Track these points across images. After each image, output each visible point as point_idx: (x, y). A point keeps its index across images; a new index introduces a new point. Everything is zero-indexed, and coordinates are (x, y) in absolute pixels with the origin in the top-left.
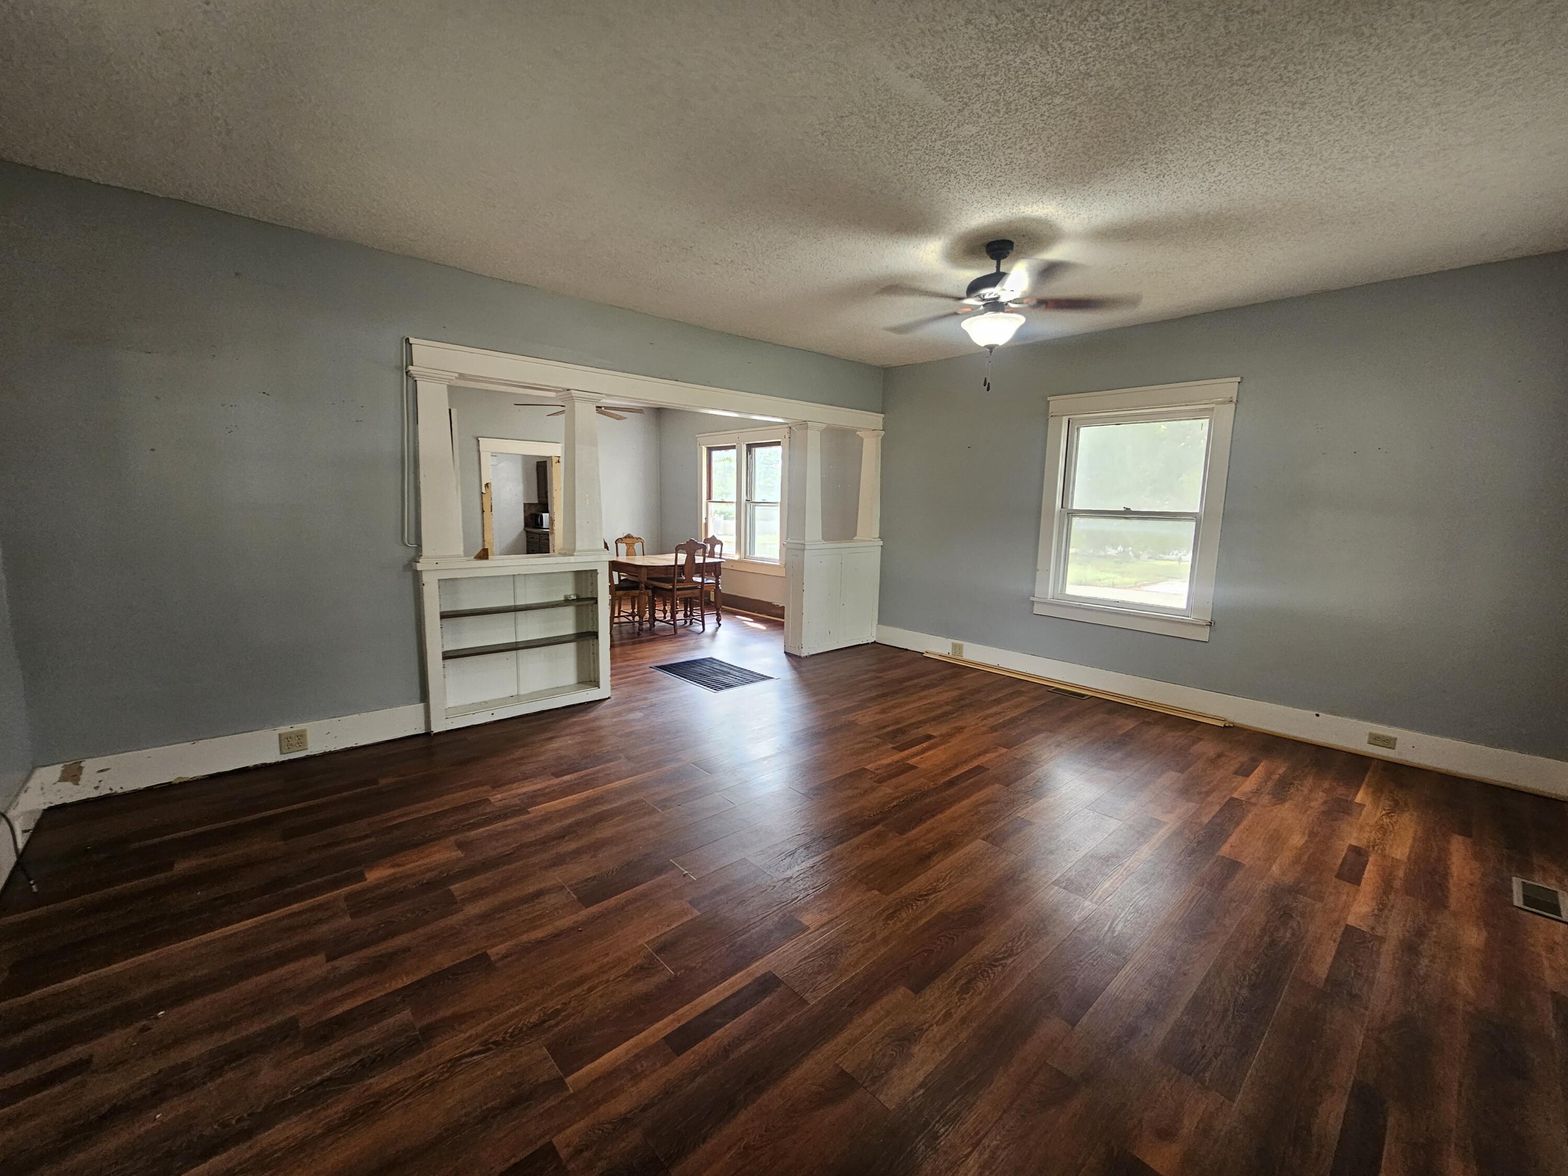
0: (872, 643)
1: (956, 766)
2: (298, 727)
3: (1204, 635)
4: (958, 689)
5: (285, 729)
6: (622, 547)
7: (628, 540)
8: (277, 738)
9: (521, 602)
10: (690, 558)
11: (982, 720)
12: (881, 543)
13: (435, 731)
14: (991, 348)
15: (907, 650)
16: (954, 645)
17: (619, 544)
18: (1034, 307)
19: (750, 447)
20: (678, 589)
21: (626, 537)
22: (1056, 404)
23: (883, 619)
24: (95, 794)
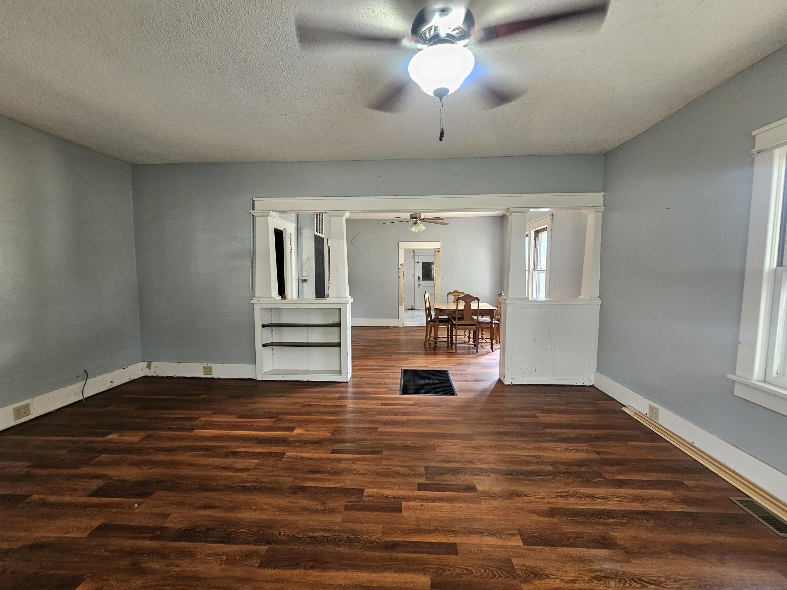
0: (590, 386)
1: (436, 531)
2: (210, 365)
5: (205, 365)
6: (452, 298)
7: (455, 294)
8: (202, 368)
10: (468, 305)
12: (600, 302)
13: (258, 379)
15: (614, 399)
16: (651, 407)
17: (449, 296)
19: (537, 233)
20: (458, 325)
21: (454, 292)
22: (764, 136)
23: (600, 367)
24: (154, 375)
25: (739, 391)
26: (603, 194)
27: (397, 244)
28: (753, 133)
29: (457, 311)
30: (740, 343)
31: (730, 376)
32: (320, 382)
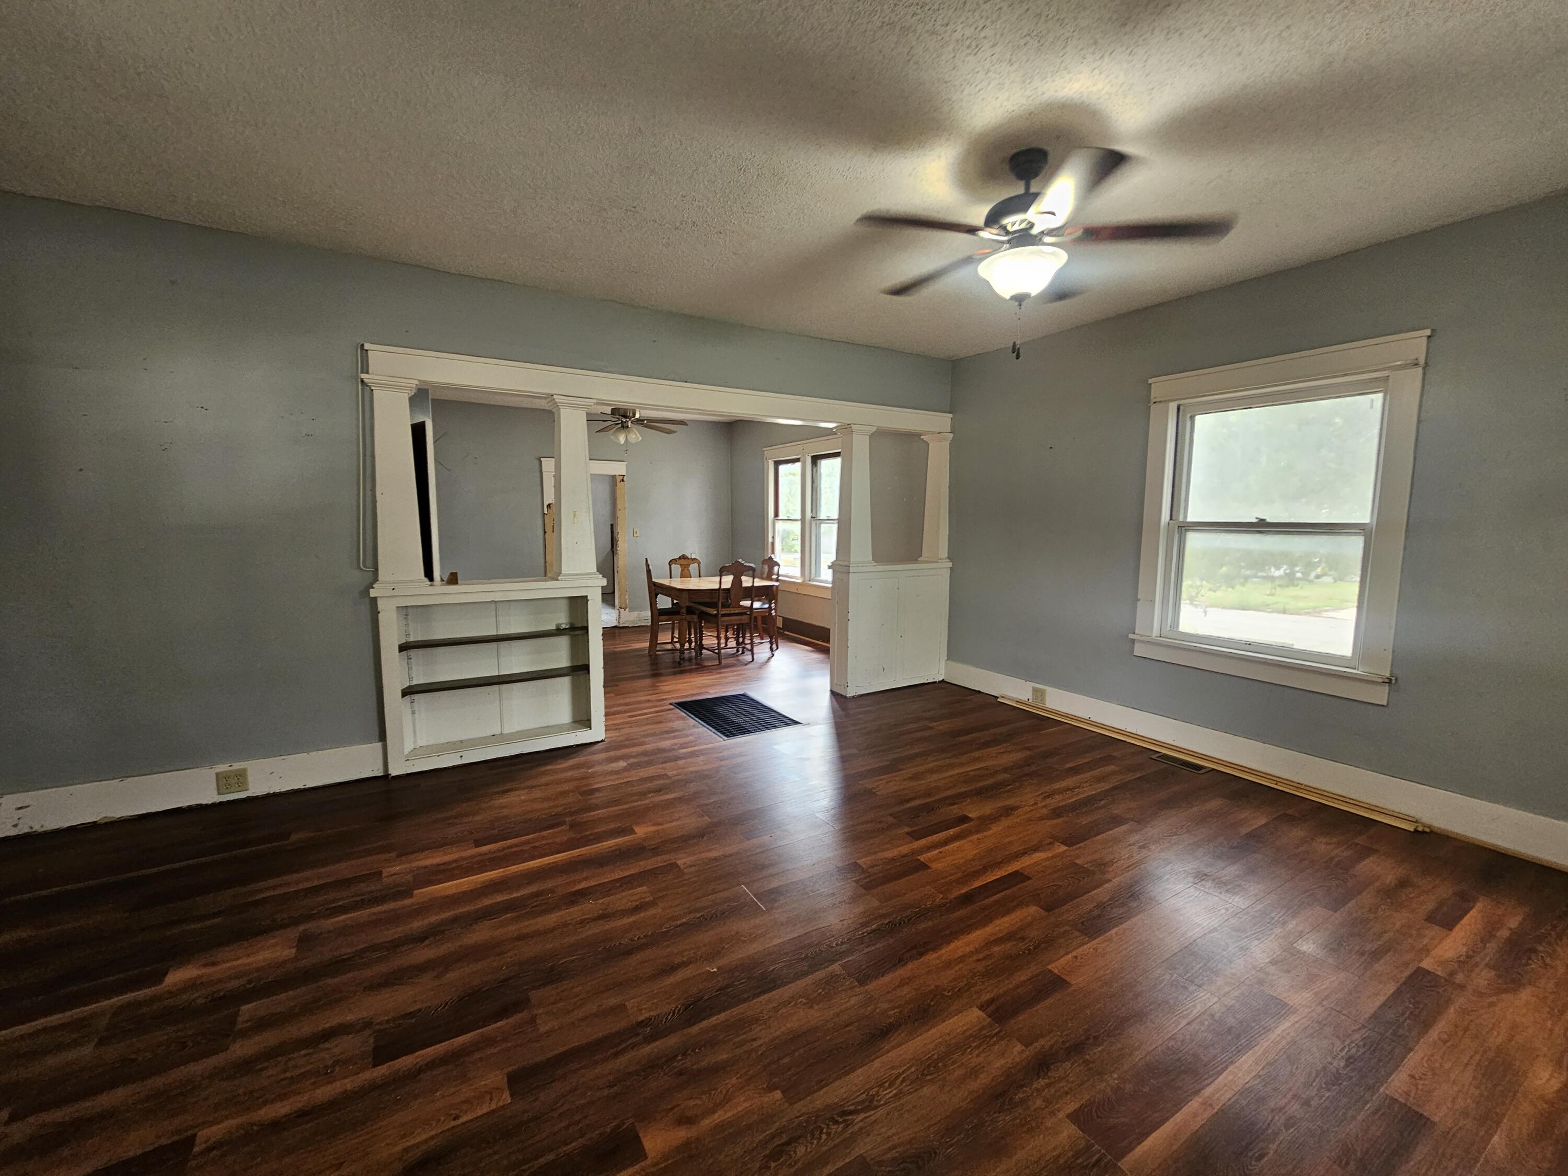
0: (940, 682)
2: (237, 766)
3: (1380, 696)
4: (1028, 749)
5: (223, 768)
6: (676, 568)
7: (683, 562)
8: (214, 776)
9: (503, 631)
10: (737, 582)
11: (1045, 798)
12: (950, 565)
13: (393, 775)
14: (1020, 299)
15: (979, 692)
16: (1035, 690)
17: (673, 566)
18: (1079, 240)
19: (816, 459)
20: (723, 615)
21: (680, 558)
22: (1159, 386)
23: (954, 654)
24: (13, 832)
25: (1139, 650)
26: (951, 415)
27: (537, 462)
28: (1150, 381)
29: (721, 592)
30: (1138, 600)
31: (1131, 636)
32: (547, 751)
